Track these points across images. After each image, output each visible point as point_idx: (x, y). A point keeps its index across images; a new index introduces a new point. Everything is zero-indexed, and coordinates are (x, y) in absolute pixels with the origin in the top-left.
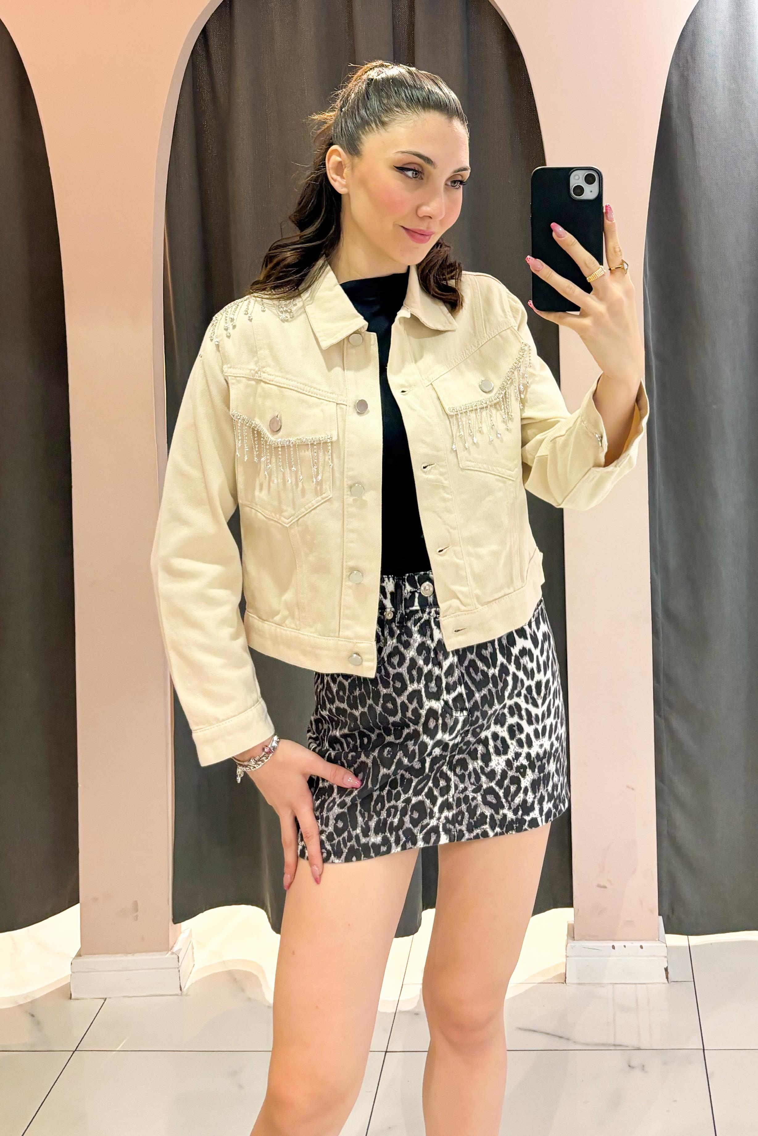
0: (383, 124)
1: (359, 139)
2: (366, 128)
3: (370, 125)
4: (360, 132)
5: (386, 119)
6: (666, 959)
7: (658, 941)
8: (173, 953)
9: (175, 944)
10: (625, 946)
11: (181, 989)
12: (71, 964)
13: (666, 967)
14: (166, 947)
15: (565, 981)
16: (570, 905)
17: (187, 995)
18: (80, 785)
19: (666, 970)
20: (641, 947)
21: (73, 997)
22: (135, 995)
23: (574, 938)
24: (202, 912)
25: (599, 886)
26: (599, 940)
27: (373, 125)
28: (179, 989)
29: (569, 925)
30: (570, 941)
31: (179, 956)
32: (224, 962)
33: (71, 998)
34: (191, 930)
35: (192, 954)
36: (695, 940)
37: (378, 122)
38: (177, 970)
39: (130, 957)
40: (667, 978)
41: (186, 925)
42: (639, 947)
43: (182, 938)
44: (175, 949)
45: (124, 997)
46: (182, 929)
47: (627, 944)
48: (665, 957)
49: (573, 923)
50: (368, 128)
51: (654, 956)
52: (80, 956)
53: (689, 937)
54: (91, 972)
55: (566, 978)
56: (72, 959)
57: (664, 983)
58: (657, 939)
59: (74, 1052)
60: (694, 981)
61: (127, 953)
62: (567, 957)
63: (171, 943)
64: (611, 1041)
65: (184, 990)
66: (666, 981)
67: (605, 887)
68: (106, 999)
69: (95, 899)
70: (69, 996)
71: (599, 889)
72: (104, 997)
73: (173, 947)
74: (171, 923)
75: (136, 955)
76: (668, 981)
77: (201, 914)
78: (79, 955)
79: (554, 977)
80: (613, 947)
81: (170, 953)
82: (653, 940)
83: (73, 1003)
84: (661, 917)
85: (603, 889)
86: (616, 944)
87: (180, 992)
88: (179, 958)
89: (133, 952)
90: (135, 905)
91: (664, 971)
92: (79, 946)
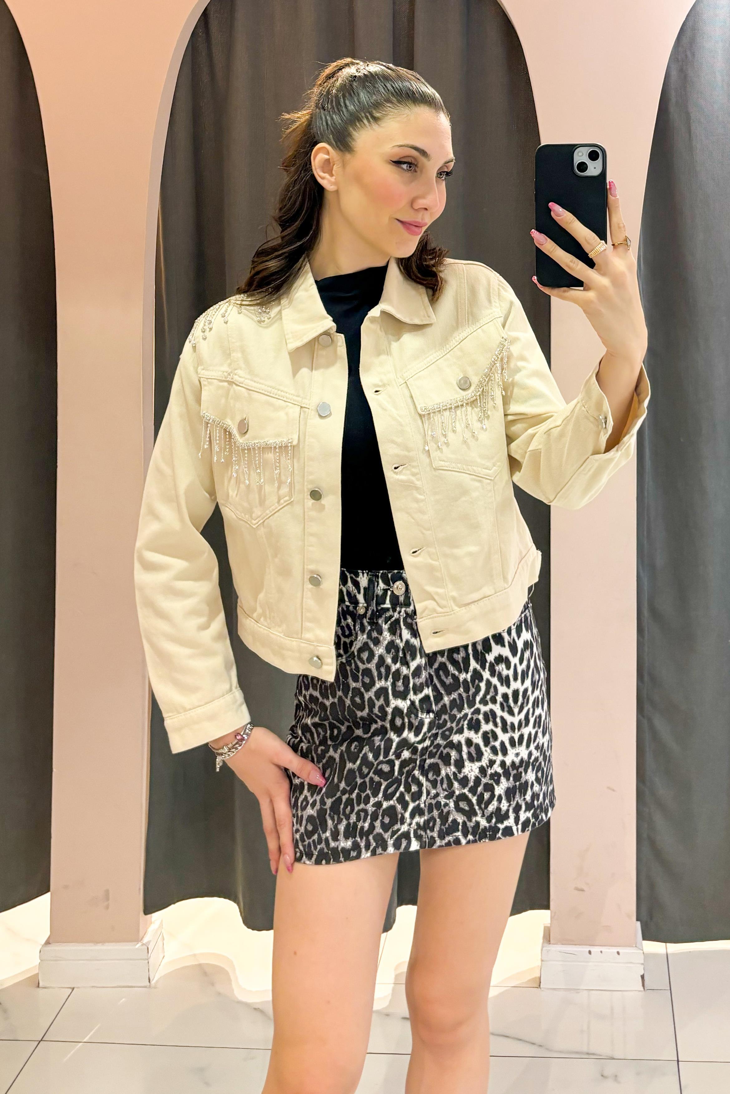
0: (376, 119)
1: (350, 135)
2: (358, 124)
3: (362, 121)
4: (351, 129)
5: (377, 115)
6: (643, 966)
7: (635, 948)
8: (143, 945)
9: (145, 934)
10: (601, 952)
11: (149, 981)
12: (40, 952)
13: (642, 974)
14: (136, 938)
15: (540, 986)
16: (547, 907)
17: (155, 988)
18: (54, 770)
19: (643, 977)
20: (618, 953)
21: (41, 985)
22: (104, 986)
23: (549, 941)
24: (174, 903)
25: (577, 889)
26: (576, 945)
27: (365, 121)
28: (148, 980)
29: (545, 927)
30: (546, 945)
31: (149, 947)
32: (195, 955)
33: (38, 986)
34: (162, 921)
35: (162, 944)
36: (673, 948)
37: (369, 117)
38: (147, 961)
39: (99, 947)
40: (643, 985)
41: (157, 916)
42: (617, 954)
43: (152, 929)
44: (145, 940)
45: (93, 987)
46: (153, 920)
47: (604, 949)
48: (642, 964)
49: (549, 925)
50: (360, 124)
51: (631, 963)
52: (50, 944)
53: (668, 944)
54: (60, 960)
55: (540, 982)
56: (41, 947)
57: (640, 991)
58: (634, 946)
59: (40, 1041)
60: (670, 989)
61: (96, 942)
62: (542, 961)
63: (141, 934)
64: (585, 1049)
65: (153, 982)
66: (642, 989)
67: (583, 890)
68: (73, 989)
69: (66, 887)
70: (37, 985)
71: (576, 892)
72: (73, 986)
73: (143, 937)
74: (142, 913)
75: (107, 944)
76: (644, 988)
77: (173, 906)
78: (48, 943)
79: (529, 981)
80: (590, 952)
81: (140, 944)
82: (630, 946)
83: (40, 991)
84: (639, 923)
85: (581, 892)
86: (593, 949)
87: (148, 984)
88: (149, 949)
89: (103, 942)
90: (107, 892)
91: (640, 978)
92: (49, 933)
